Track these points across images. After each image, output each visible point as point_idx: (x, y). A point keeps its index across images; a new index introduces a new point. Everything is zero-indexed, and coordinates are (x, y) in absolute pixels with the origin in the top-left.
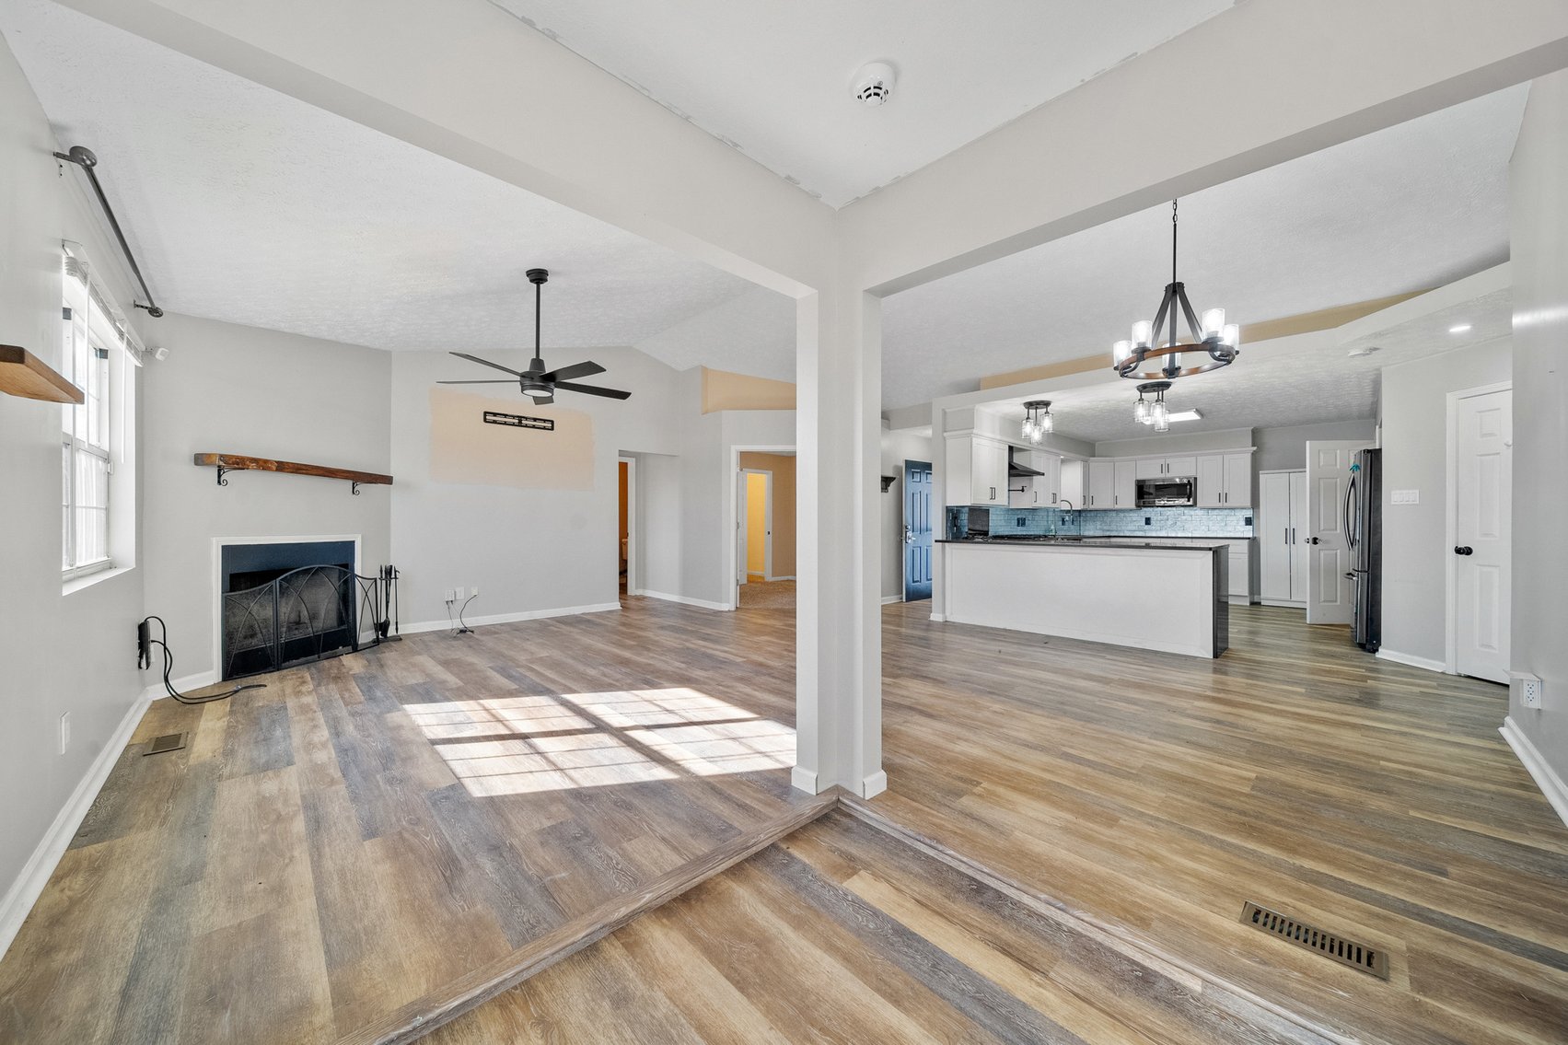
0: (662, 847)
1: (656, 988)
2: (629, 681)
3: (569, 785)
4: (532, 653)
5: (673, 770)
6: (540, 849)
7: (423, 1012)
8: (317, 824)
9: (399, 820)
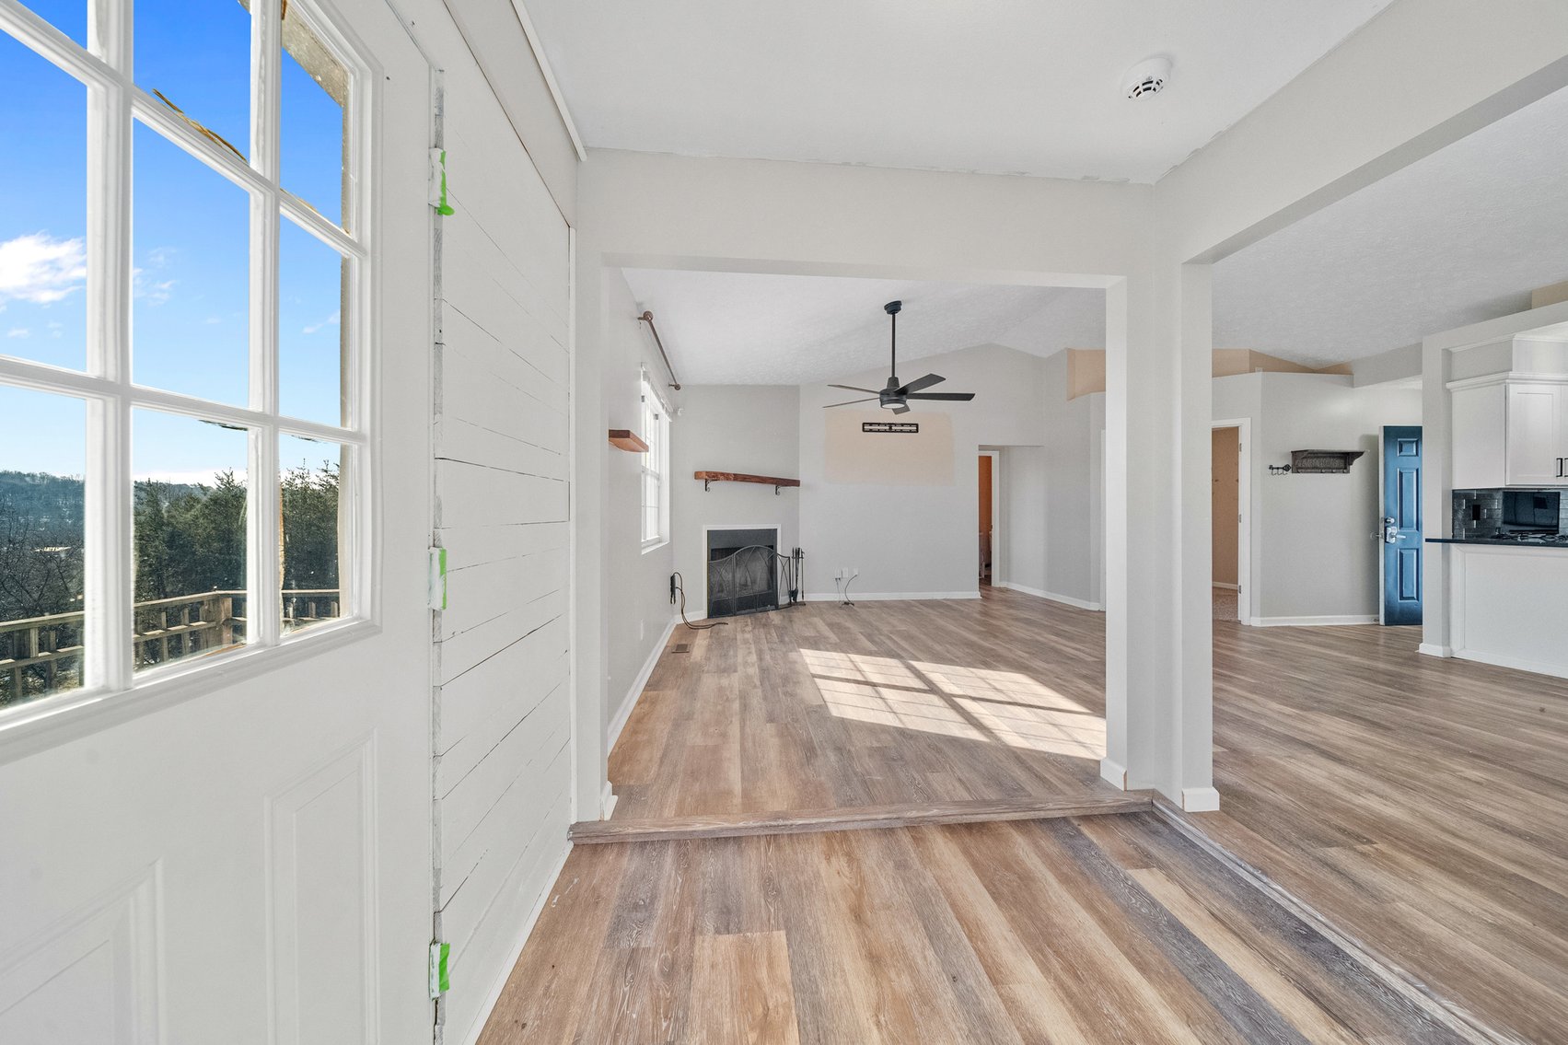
0: (957, 785)
1: (928, 870)
2: (969, 660)
3: (897, 724)
4: (894, 626)
5: (986, 735)
6: (867, 758)
7: (784, 819)
8: (745, 707)
9: (786, 717)
